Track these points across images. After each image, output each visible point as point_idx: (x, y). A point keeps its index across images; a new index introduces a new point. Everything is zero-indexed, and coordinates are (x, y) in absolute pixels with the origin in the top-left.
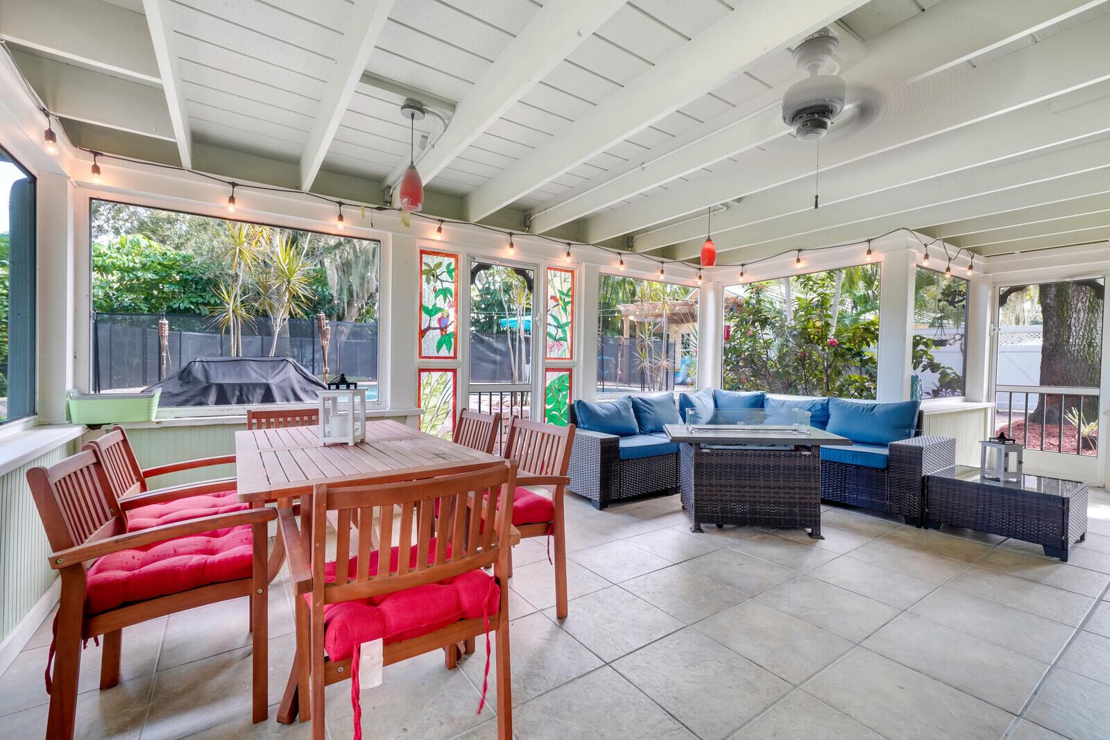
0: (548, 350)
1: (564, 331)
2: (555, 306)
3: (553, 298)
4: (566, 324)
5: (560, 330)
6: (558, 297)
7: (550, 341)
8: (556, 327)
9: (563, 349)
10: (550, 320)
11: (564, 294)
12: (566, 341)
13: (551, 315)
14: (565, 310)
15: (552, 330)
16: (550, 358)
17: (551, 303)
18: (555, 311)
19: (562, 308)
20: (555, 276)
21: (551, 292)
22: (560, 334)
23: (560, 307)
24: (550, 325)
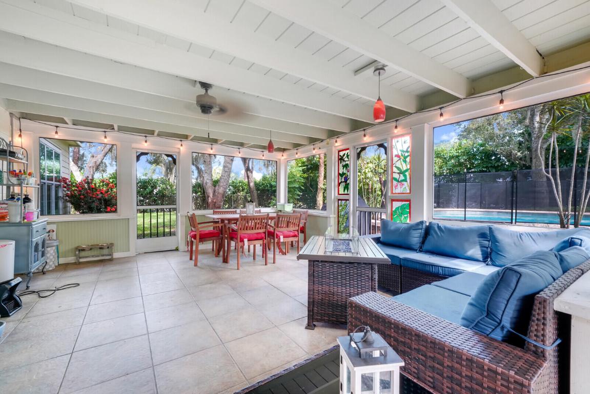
0: (394, 188)
1: (405, 176)
2: (398, 160)
3: (396, 156)
4: (406, 171)
5: (402, 175)
6: (400, 154)
7: (395, 183)
8: (398, 173)
9: (404, 187)
10: (395, 170)
11: (404, 151)
12: (406, 181)
13: (396, 167)
14: (405, 161)
15: (396, 176)
16: (395, 193)
17: (395, 159)
18: (398, 165)
19: (403, 161)
20: (397, 142)
21: (395, 153)
22: (402, 178)
23: (402, 160)
24: (394, 172)
